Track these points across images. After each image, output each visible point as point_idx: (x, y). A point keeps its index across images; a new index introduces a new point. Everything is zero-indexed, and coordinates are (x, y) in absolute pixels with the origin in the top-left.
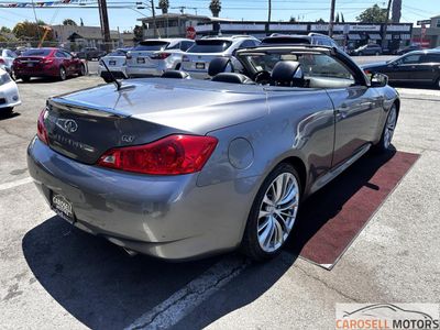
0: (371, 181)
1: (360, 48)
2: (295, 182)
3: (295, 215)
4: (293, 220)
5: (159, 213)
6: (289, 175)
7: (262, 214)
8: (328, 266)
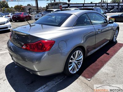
0: (107, 52)
1: (111, 11)
2: (82, 54)
3: (81, 64)
4: (81, 65)
5: (38, 62)
6: (80, 51)
7: (70, 61)
8: (89, 79)
